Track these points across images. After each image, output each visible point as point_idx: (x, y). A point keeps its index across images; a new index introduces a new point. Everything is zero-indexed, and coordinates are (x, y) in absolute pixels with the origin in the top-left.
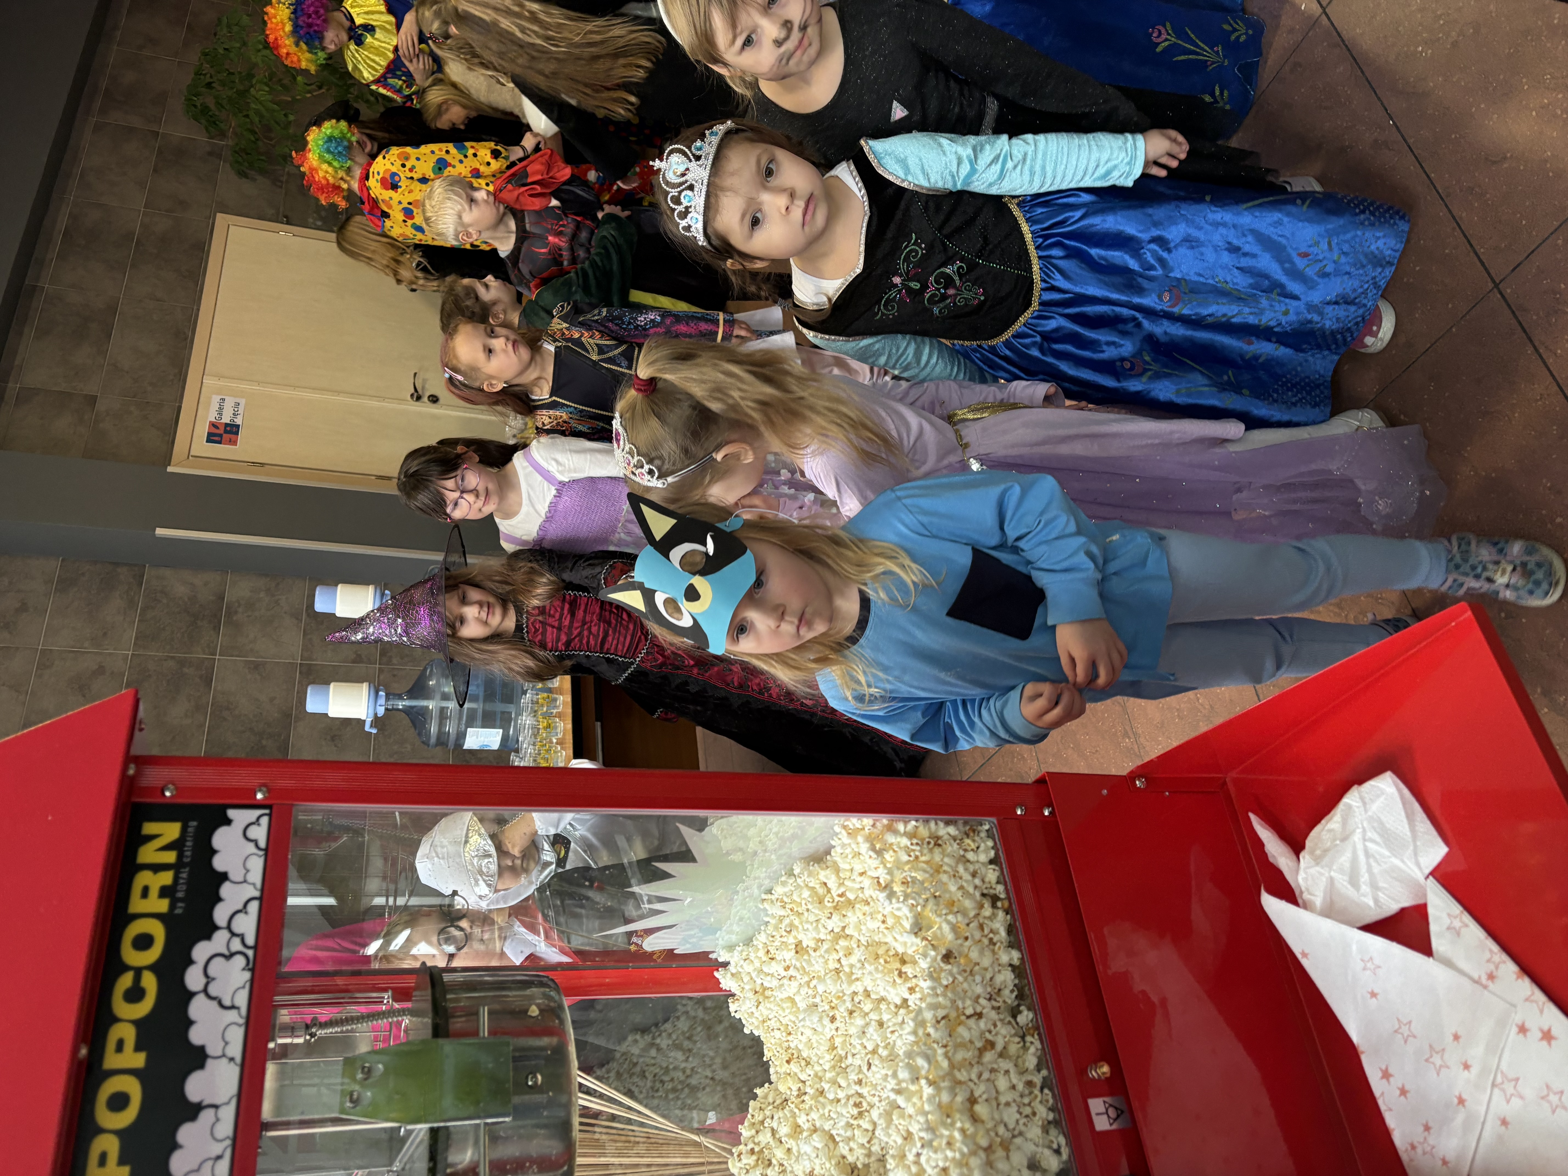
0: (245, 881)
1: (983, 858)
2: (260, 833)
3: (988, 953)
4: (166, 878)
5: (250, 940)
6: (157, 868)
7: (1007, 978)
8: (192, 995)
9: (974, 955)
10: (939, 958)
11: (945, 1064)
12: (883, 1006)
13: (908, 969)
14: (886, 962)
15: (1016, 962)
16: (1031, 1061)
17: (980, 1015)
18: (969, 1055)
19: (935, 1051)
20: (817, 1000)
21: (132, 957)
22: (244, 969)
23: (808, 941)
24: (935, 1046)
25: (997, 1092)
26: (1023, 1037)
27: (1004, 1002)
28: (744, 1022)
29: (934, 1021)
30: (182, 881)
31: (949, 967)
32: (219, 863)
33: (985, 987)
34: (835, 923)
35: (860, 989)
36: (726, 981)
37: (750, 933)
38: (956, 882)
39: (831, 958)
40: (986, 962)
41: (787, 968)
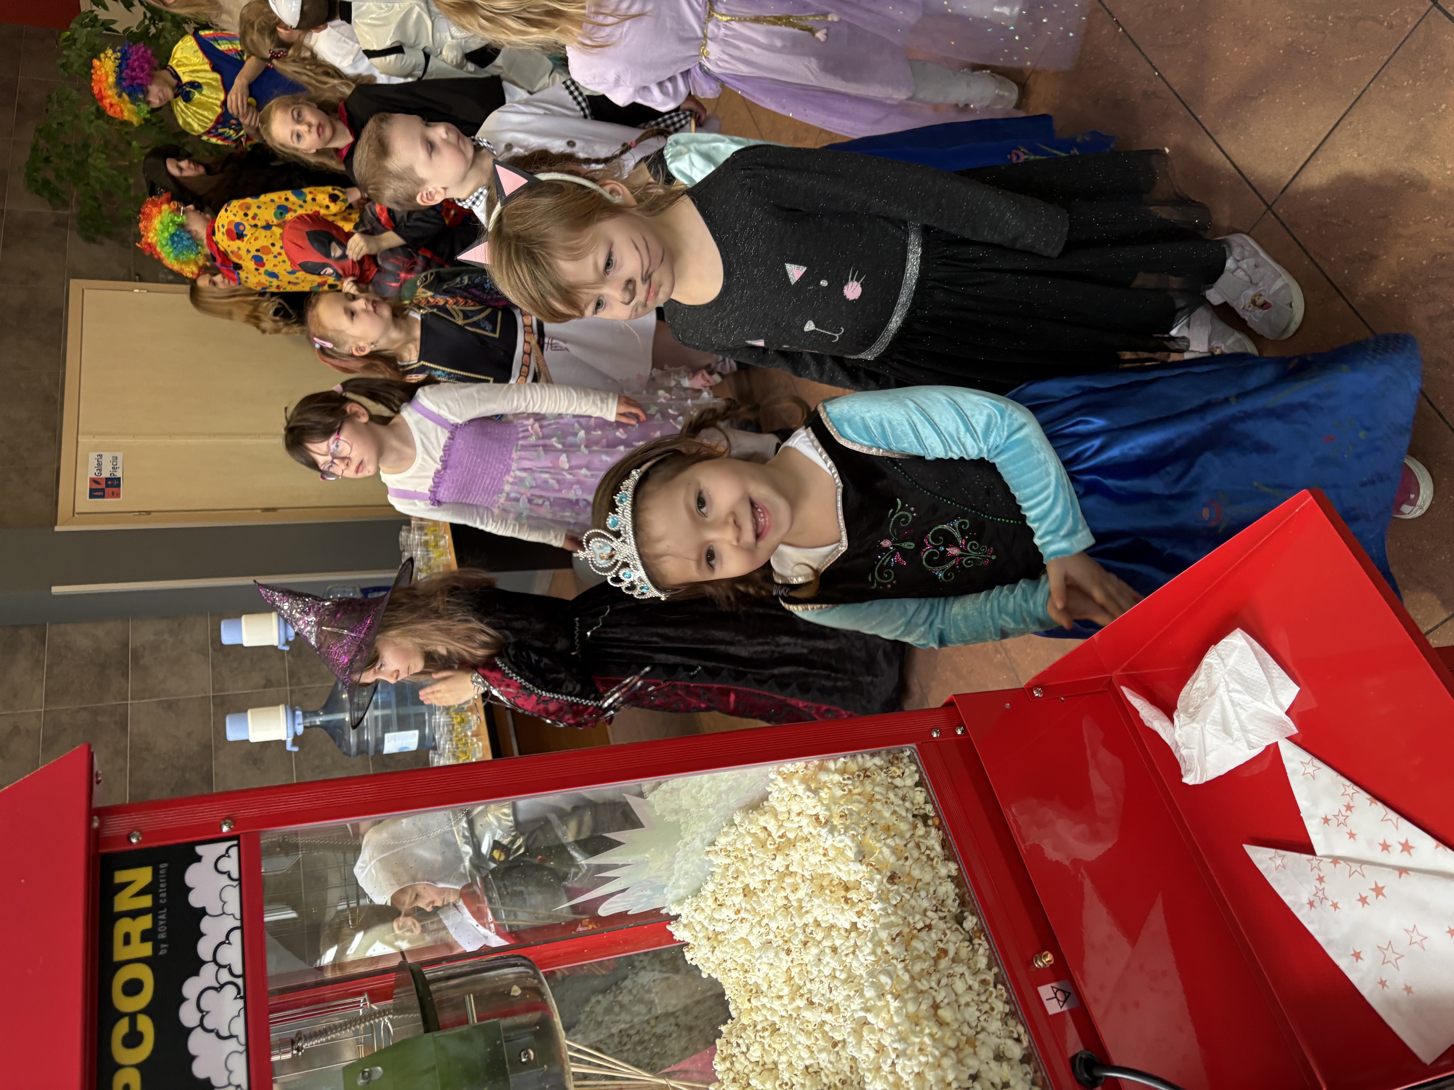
0: (224, 913)
1: (909, 782)
2: (231, 864)
3: (928, 869)
4: (146, 922)
5: (238, 970)
6: (135, 914)
7: (949, 889)
8: (188, 1031)
9: (916, 873)
10: (885, 880)
11: (906, 977)
12: (834, 933)
13: (853, 895)
14: (831, 892)
15: (954, 873)
16: (982, 962)
17: (929, 927)
18: (926, 965)
19: (895, 966)
20: (771, 936)
21: (125, 1004)
22: (236, 998)
23: (755, 883)
24: (895, 961)
25: (956, 995)
26: (970, 941)
27: (949, 911)
28: (701, 967)
29: (889, 939)
30: (161, 923)
31: (896, 887)
32: (195, 900)
33: (930, 900)
34: (779, 864)
35: (811, 921)
36: (680, 933)
37: (697, 885)
38: (889, 808)
39: (779, 896)
40: (927, 877)
41: (738, 912)
